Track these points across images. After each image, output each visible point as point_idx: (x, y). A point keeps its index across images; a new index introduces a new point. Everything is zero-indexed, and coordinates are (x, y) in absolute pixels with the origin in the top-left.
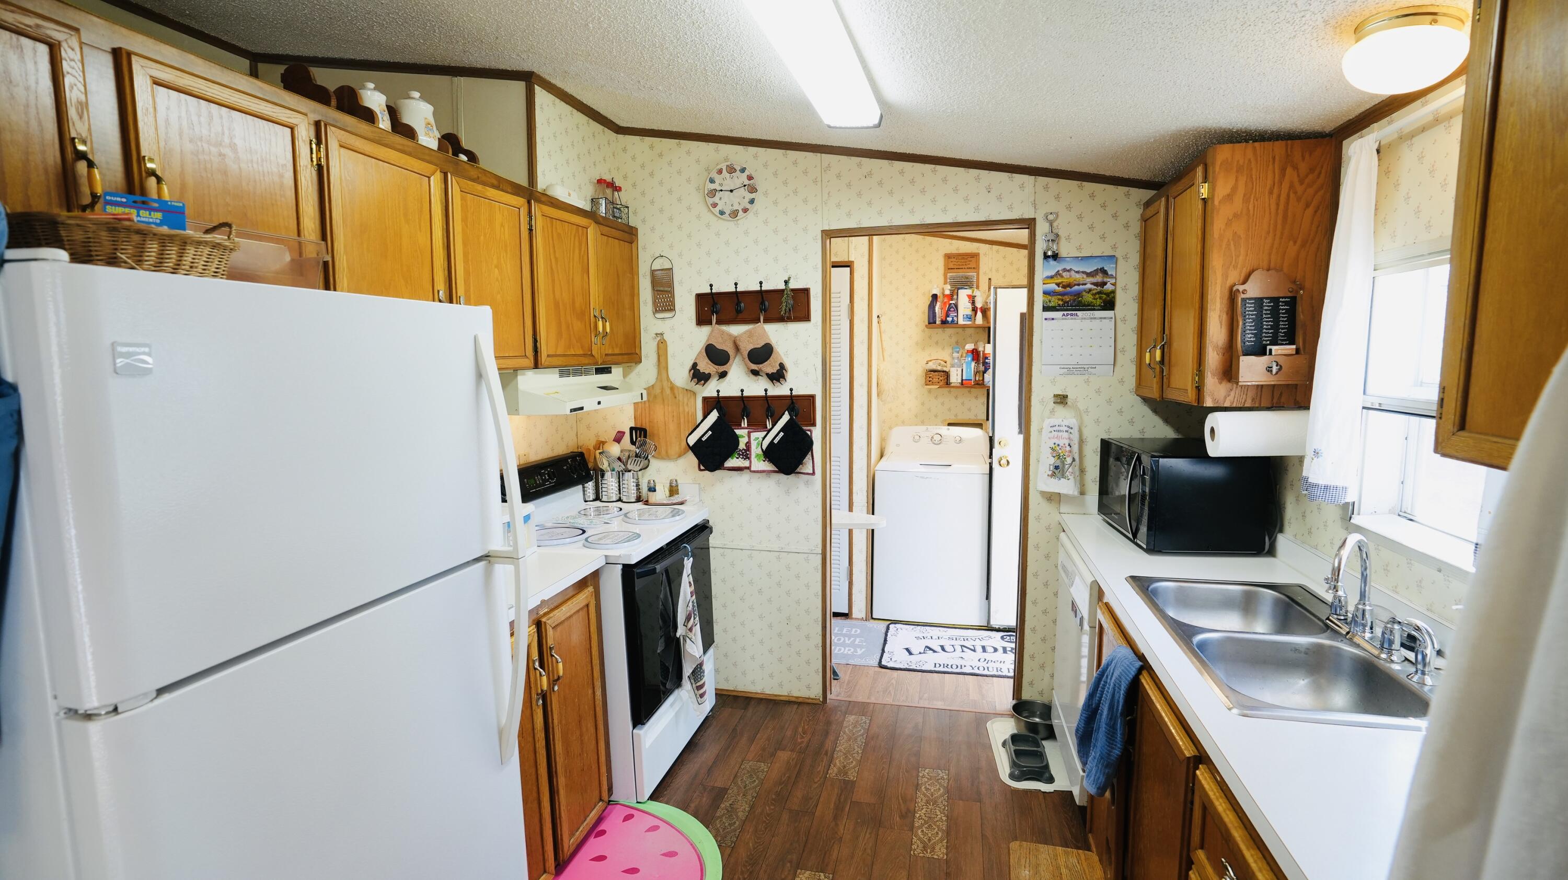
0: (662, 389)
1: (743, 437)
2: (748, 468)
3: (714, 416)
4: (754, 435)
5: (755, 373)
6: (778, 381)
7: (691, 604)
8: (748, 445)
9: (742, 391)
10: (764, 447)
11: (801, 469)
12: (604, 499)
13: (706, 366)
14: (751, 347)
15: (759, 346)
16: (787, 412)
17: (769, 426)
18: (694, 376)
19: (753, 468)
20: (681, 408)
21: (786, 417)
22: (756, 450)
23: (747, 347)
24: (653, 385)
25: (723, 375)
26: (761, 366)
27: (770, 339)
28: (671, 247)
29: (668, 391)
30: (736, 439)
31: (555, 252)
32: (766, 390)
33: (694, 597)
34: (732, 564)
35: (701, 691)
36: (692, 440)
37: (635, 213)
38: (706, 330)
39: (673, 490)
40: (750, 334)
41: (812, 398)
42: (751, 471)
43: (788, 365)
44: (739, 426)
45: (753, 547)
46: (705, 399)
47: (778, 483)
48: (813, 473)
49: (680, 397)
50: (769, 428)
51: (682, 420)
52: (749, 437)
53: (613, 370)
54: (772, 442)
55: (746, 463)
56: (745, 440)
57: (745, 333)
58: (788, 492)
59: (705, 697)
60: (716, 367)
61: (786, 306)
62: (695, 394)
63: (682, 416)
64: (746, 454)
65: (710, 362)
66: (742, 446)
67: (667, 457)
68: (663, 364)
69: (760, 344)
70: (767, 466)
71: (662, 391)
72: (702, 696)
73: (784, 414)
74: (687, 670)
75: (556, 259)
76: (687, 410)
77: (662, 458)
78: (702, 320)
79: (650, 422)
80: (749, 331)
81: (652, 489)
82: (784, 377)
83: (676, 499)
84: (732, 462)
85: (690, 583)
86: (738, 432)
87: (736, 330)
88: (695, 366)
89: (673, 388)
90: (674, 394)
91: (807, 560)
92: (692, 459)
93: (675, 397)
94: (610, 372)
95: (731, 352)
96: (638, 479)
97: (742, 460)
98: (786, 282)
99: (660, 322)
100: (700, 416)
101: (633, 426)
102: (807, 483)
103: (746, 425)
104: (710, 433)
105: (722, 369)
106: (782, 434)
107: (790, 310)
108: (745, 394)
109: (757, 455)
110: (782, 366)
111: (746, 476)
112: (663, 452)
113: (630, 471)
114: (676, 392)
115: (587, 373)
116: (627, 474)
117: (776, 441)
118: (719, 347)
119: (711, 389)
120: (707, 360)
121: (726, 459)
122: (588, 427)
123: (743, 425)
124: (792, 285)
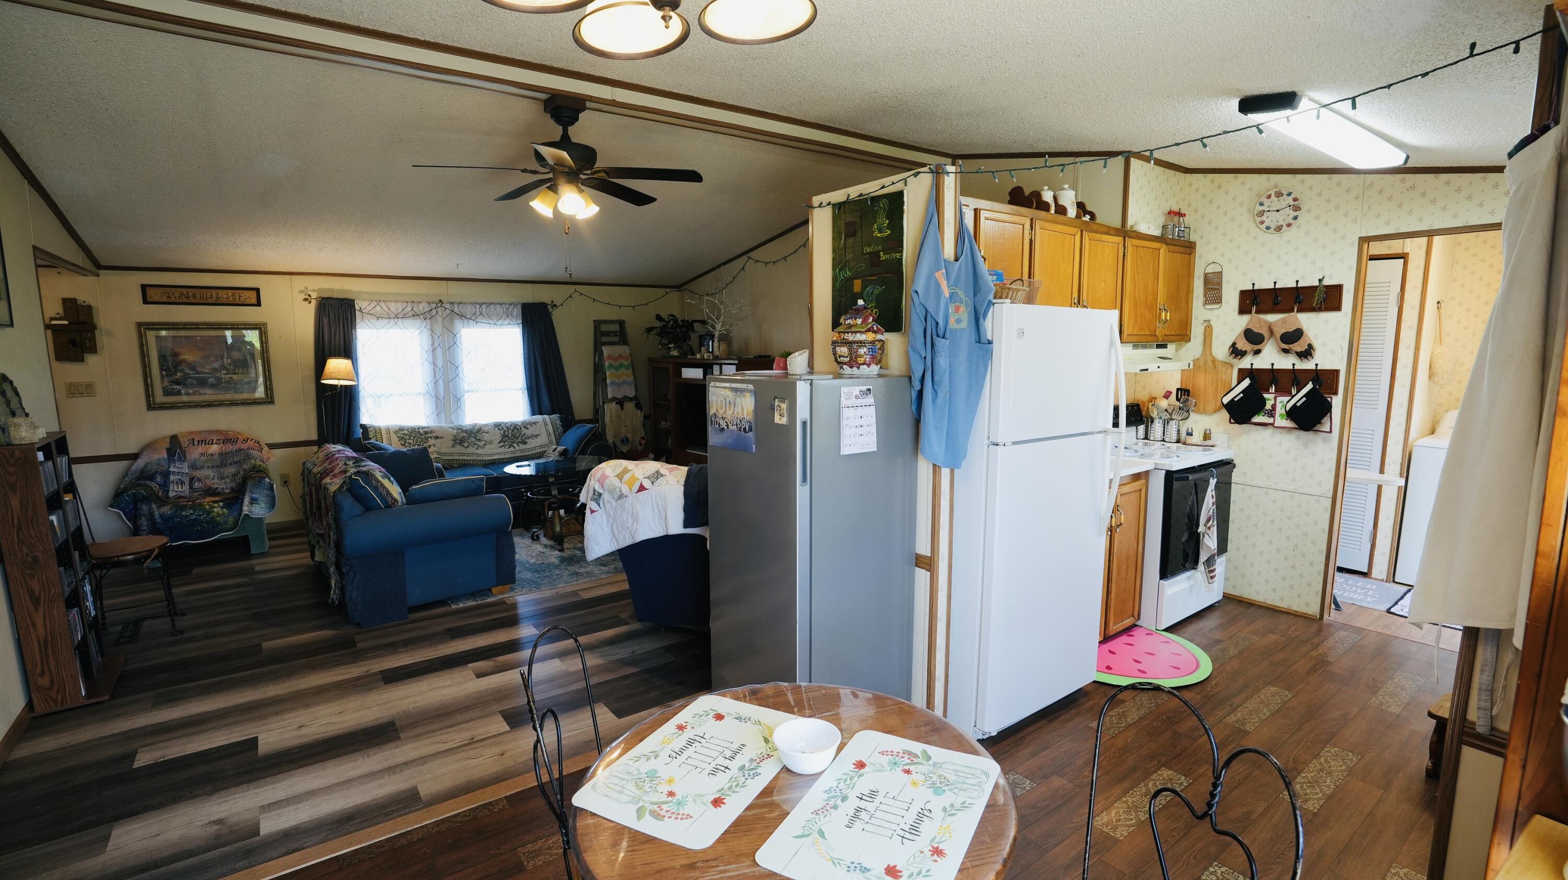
0: (1206, 361)
1: (1270, 400)
2: (1272, 424)
3: (1246, 382)
4: (1279, 399)
5: (1286, 351)
6: (1306, 358)
7: (1211, 511)
8: (1274, 407)
9: (1273, 364)
10: (1288, 409)
11: (1319, 428)
12: (1152, 438)
13: (1243, 345)
14: (1284, 331)
15: (1291, 331)
16: (1311, 382)
17: (1294, 392)
18: (1232, 353)
19: (1276, 425)
20: (1219, 376)
21: (1310, 386)
22: (1280, 410)
23: (1280, 331)
24: (1198, 359)
25: (1257, 352)
26: (1291, 345)
27: (1301, 325)
28: (1223, 255)
29: (1210, 363)
30: (1264, 401)
31: (1137, 268)
32: (1294, 365)
33: (1215, 506)
34: (1250, 498)
35: (1212, 574)
36: (1226, 400)
37: (1195, 231)
38: (1246, 318)
39: (1207, 436)
40: (1284, 321)
41: (1336, 373)
42: (1274, 427)
43: (1316, 344)
44: (1267, 391)
45: (1270, 486)
46: (1240, 370)
47: (1298, 438)
48: (1331, 432)
49: (1220, 368)
50: (1293, 394)
51: (1219, 385)
52: (1275, 400)
53: (1168, 346)
54: (1295, 405)
55: (1271, 420)
56: (1272, 402)
57: (1279, 320)
58: (1306, 446)
59: (1215, 579)
60: (1252, 346)
61: (1318, 299)
62: (1232, 366)
63: (1220, 382)
64: (1271, 414)
65: (1247, 342)
66: (1268, 406)
67: (1204, 412)
68: (1208, 343)
69: (1291, 329)
70: (1288, 423)
71: (1205, 363)
72: (1212, 578)
73: (1308, 383)
74: (1203, 557)
75: (1138, 272)
76: (1224, 377)
77: (1201, 413)
78: (1243, 310)
79: (1193, 385)
80: (1284, 319)
81: (1190, 434)
82: (1311, 355)
83: (1208, 442)
84: (1258, 419)
85: (1213, 496)
86: (1266, 396)
87: (1272, 318)
88: (1234, 344)
89: (1214, 361)
90: (1215, 365)
91: (1318, 501)
92: (1225, 415)
93: (1216, 368)
94: (1166, 348)
95: (1266, 335)
96: (1179, 426)
97: (1268, 418)
98: (1320, 280)
99: (1208, 311)
100: (1235, 382)
101: (1179, 387)
102: (1324, 440)
103: (1273, 391)
104: (1242, 395)
105: (1256, 347)
106: (1304, 399)
107: (1321, 302)
108: (1275, 367)
109: (1281, 415)
110: (1310, 347)
111: (1269, 431)
112: (1202, 408)
113: (1174, 420)
114: (1216, 364)
115: (1151, 347)
116: (1171, 421)
117: (1298, 404)
118: (1256, 330)
119: (1246, 363)
120: (1245, 340)
121: (1253, 415)
122: (1144, 387)
123: (1270, 391)
124: (1326, 282)
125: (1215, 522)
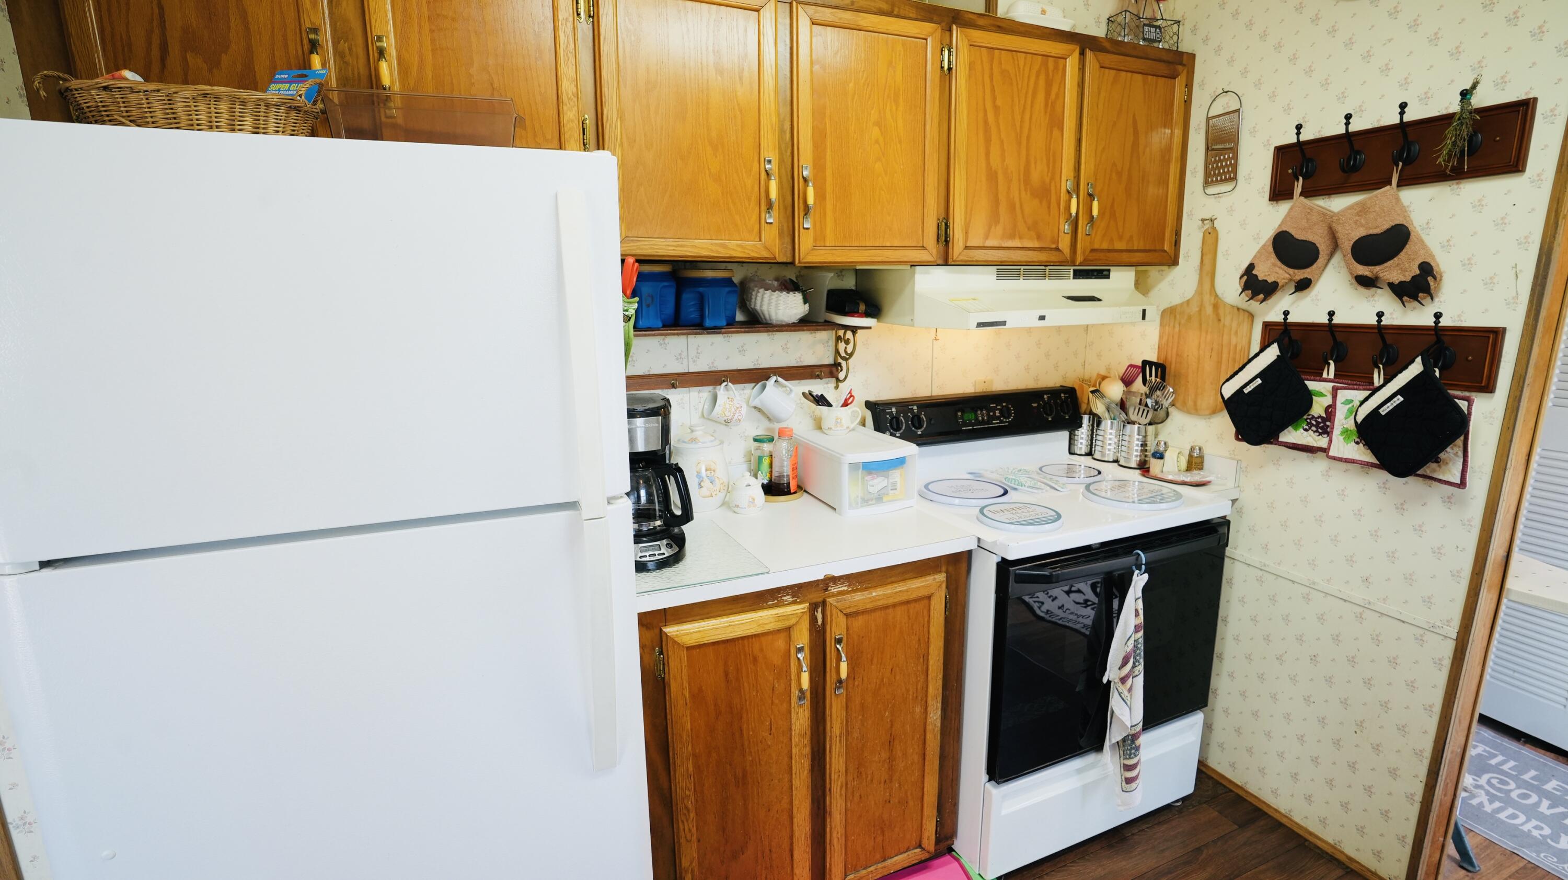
0: (1201, 307)
1: (1321, 395)
2: (1325, 450)
3: (1273, 352)
4: (1343, 395)
5: (1366, 282)
6: (1415, 298)
7: (1131, 642)
8: (1330, 411)
9: (1331, 314)
10: (1360, 418)
11: (1434, 471)
12: (1097, 455)
13: (1271, 270)
14: (1361, 232)
15: (1378, 231)
16: (1419, 359)
17: (1377, 379)
18: (1246, 288)
19: (1331, 453)
20: (1226, 337)
21: (1416, 368)
22: (1343, 421)
23: (1351, 233)
24: (1188, 301)
25: (1303, 285)
26: (1377, 268)
27: (1406, 217)
29: (1209, 310)
30: (1307, 398)
31: (994, 99)
32: (1380, 315)
33: (1141, 634)
35: (1130, 774)
36: (1229, 390)
38: (1284, 207)
39: (1195, 462)
40: (1362, 210)
41: (1495, 336)
42: (1328, 457)
43: (1443, 263)
44: (1317, 376)
45: (1314, 583)
46: (1267, 326)
47: (1384, 487)
48: (1462, 484)
49: (1227, 320)
50: (1376, 384)
51: (1225, 356)
52: (1334, 397)
53: (1112, 274)
54: (1375, 411)
55: (1322, 442)
56: (1328, 401)
57: (1351, 207)
58: (1401, 508)
60: (1291, 271)
61: (1454, 143)
62: (1251, 316)
63: (1225, 350)
64: (1324, 426)
65: (1279, 263)
66: (1318, 409)
67: (1194, 410)
68: (1207, 267)
69: (1381, 225)
70: (1361, 453)
71: (1200, 311)
72: (1129, 781)
73: (1413, 361)
75: (996, 108)
76: (1234, 341)
77: (1188, 412)
78: (1279, 192)
79: (1177, 355)
80: (1361, 204)
81: (1160, 456)
82: (1427, 291)
83: (1195, 476)
84: (1291, 435)
85: (1137, 611)
86: (1312, 385)
87: (1338, 204)
88: (1251, 267)
89: (1217, 305)
90: (1217, 315)
91: (1420, 640)
92: (1224, 423)
93: (1219, 320)
94: (1108, 277)
95: (1323, 247)
96: (1145, 436)
97: (1315, 435)
98: (1465, 94)
99: (1212, 198)
100: (1255, 348)
101: (1154, 359)
102: (1449, 500)
103: (1332, 376)
104: (1259, 381)
105: (1300, 274)
106: (1400, 399)
107: (1462, 152)
108: (1337, 320)
109: (1345, 432)
110: (1427, 270)
111: (1319, 464)
112: (1190, 403)
113: (1133, 423)
114: (1221, 311)
115: (1059, 276)
116: (1129, 426)
117: (1384, 411)
118: (1299, 235)
119: (1272, 313)
120: (1273, 258)
121: (1283, 427)
123: (1325, 375)
124: (1483, 99)
125: (1141, 668)
